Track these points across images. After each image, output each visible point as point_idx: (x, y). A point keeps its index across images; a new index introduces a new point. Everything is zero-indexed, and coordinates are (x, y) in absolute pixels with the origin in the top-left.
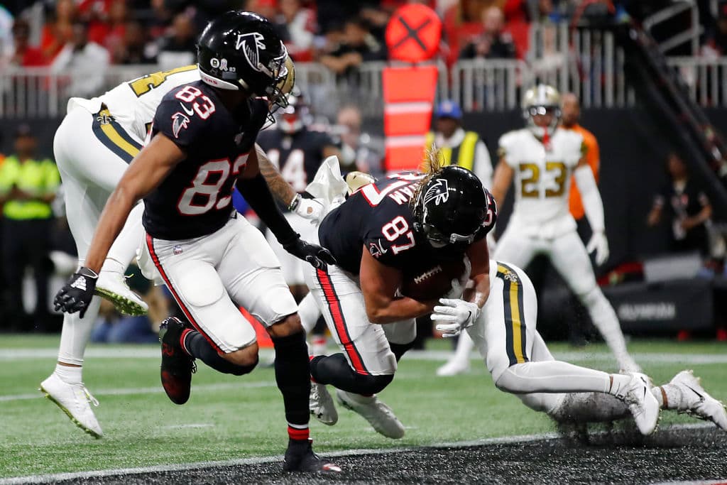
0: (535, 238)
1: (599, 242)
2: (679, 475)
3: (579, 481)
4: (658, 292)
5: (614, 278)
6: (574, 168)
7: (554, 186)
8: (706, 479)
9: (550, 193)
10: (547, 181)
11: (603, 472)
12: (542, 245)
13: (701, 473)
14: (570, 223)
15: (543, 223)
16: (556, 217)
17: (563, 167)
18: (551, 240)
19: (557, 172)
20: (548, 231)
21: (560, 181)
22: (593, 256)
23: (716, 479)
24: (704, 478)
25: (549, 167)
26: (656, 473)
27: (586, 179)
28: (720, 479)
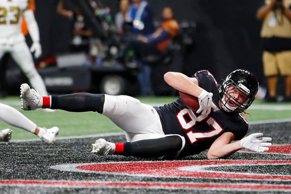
0: (4, 45)
1: (37, 47)
2: (70, 160)
3: (21, 163)
4: (64, 72)
5: (43, 65)
6: (24, 10)
7: (14, 19)
8: (83, 163)
9: (12, 22)
10: (11, 16)
11: (34, 159)
12: (8, 48)
13: (81, 160)
14: (21, 38)
15: (8, 37)
16: (15, 34)
17: (18, 9)
18: (12, 46)
19: (16, 12)
20: (11, 41)
21: (17, 16)
22: (33, 54)
23: (89, 163)
24: (82, 162)
25: (12, 9)
26: (59, 159)
27: (30, 16)
28: (90, 162)
